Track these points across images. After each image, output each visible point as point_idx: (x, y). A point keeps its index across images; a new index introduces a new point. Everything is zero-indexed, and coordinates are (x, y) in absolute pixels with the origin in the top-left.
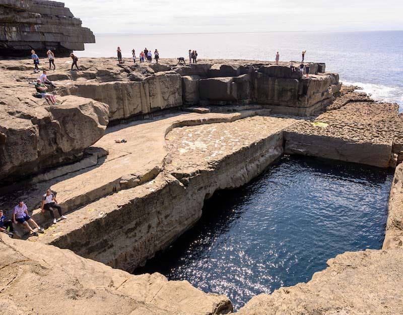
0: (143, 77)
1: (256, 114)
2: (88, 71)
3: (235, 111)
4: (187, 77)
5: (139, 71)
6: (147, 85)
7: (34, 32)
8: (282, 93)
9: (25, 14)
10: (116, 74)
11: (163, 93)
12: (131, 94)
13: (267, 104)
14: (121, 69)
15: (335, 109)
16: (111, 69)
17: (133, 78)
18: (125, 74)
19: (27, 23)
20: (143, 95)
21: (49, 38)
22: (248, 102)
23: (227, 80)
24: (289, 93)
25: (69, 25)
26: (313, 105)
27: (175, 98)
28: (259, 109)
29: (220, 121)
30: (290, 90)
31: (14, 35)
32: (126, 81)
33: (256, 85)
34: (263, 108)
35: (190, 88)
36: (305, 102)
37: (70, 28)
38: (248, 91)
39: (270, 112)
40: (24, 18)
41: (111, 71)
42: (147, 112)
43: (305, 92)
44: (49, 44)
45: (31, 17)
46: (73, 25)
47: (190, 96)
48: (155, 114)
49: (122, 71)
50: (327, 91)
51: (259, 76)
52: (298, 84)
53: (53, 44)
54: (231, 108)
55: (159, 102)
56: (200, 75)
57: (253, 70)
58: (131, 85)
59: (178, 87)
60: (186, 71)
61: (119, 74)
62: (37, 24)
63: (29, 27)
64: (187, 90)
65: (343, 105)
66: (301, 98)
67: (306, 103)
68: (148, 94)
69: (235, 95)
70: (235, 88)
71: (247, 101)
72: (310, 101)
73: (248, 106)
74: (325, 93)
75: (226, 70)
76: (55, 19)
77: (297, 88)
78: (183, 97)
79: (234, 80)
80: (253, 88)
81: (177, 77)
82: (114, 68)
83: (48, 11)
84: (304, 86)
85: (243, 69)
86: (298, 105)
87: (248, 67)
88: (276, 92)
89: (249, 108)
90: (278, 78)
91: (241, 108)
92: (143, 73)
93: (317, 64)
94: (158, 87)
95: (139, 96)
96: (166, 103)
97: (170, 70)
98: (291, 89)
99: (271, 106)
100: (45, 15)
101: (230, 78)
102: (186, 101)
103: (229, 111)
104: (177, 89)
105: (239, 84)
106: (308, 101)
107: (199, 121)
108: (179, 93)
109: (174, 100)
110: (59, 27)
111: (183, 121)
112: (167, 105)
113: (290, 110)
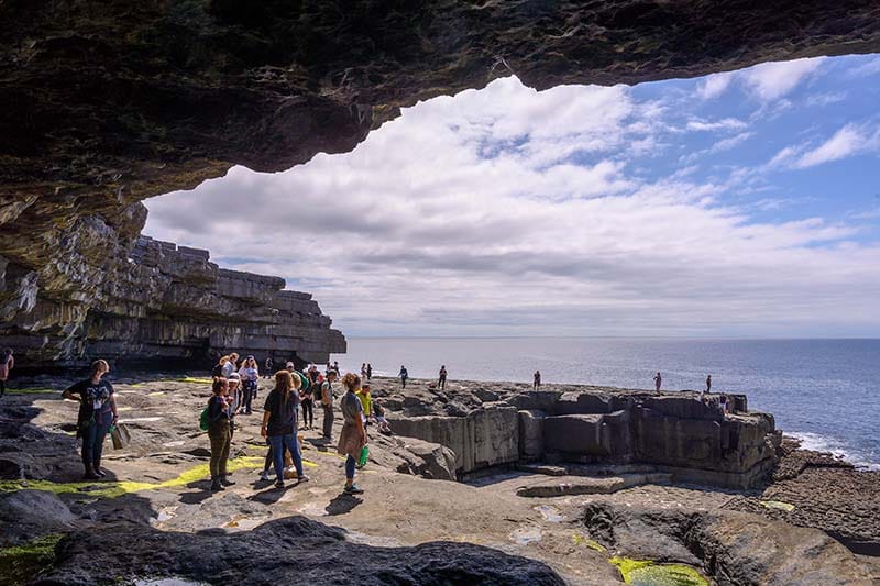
0: (468, 411)
1: (648, 482)
2: (392, 398)
3: (610, 474)
4: (526, 412)
5: (460, 400)
6: (472, 423)
7: (264, 335)
8: (690, 444)
9: (259, 311)
10: (428, 404)
11: (493, 437)
12: (451, 437)
13: (664, 464)
14: (434, 396)
15: (788, 478)
16: (421, 396)
17: (452, 412)
18: (439, 404)
19: (258, 322)
20: (467, 440)
21: (283, 345)
22: (628, 459)
23: (595, 418)
24: (705, 446)
25: (313, 325)
26: (749, 470)
27: (508, 446)
28: (650, 472)
29: (593, 491)
30: (707, 440)
31: (235, 338)
32: (443, 416)
33: (641, 431)
34: (657, 471)
35: (531, 431)
36: (736, 461)
37: (314, 330)
38: (628, 439)
39: (671, 478)
40: (258, 315)
41: (421, 399)
42: (469, 469)
43: (734, 445)
44: (279, 353)
45: (266, 314)
46: (319, 325)
47: (530, 446)
48: (479, 475)
49: (435, 400)
50: (765, 444)
51: (645, 415)
52: (719, 430)
53: (285, 354)
54: (604, 469)
55: (487, 454)
56: (544, 410)
57: (635, 405)
58: (453, 422)
59: (513, 428)
60: (522, 402)
61: (432, 404)
62: (269, 324)
63: (259, 328)
64: (527, 433)
65: (800, 472)
66: (728, 454)
67: (739, 464)
68: (473, 438)
69: (607, 445)
70: (607, 433)
71: (627, 457)
72: (745, 462)
73: (630, 466)
74: (764, 449)
75: (589, 402)
76: (296, 318)
77: (719, 437)
78: (521, 445)
79: (605, 420)
80: (635, 436)
81: (512, 411)
82: (425, 394)
83: (288, 306)
84: (731, 434)
85: (617, 403)
86: (725, 469)
87: (625, 399)
88: (680, 442)
89: (633, 470)
90: (680, 418)
91: (620, 469)
92: (466, 404)
93: (733, 396)
94: (487, 429)
95: (461, 441)
96: (496, 455)
97: (497, 400)
98: (708, 438)
99: (672, 469)
100: (283, 312)
101: (599, 416)
102: (524, 454)
103: (600, 475)
104: (513, 432)
105: (614, 425)
106: (741, 461)
107: (558, 489)
108: (514, 439)
109: (507, 449)
110: (299, 329)
111: (533, 488)
112: (497, 459)
113: (710, 476)
